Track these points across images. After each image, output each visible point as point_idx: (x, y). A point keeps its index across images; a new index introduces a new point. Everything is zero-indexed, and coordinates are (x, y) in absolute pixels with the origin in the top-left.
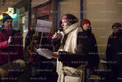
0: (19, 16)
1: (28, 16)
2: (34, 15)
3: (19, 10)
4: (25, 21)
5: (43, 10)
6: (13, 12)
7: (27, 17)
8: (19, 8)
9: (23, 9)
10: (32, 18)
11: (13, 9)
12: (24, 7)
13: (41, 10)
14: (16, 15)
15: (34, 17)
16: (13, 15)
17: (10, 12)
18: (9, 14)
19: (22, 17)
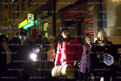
0: (40, 23)
2: (60, 20)
6: (33, 18)
7: (50, 23)
8: (40, 14)
10: (57, 23)
11: (33, 15)
15: (60, 22)
16: (33, 22)
18: (29, 20)
19: (43, 23)
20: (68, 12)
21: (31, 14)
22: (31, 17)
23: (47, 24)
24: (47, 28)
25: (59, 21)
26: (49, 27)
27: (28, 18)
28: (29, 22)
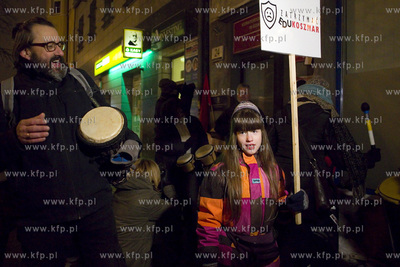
0: (160, 58)
1: (196, 53)
2: (221, 48)
3: (161, 35)
4: (185, 72)
6: (139, 44)
7: (191, 59)
8: (160, 29)
9: (178, 30)
10: (213, 57)
11: (139, 33)
12: (180, 22)
13: (252, 25)
14: (149, 53)
15: (221, 55)
16: (139, 55)
17: (131, 43)
18: (127, 50)
19: (171, 59)
20: (247, 23)
21: (133, 32)
22: (133, 40)
23: (183, 59)
24: (184, 74)
25: (218, 52)
26: (188, 71)
27: (126, 44)
28: (127, 54)
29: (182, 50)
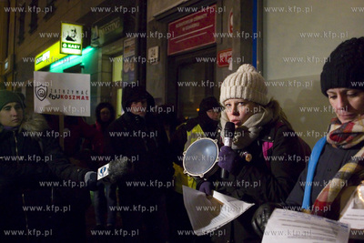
0: (100, 55)
1: (133, 53)
2: (156, 49)
3: (101, 31)
4: (123, 72)
5: (195, 25)
6: (78, 40)
7: (129, 58)
8: (100, 25)
9: (116, 27)
10: (150, 58)
11: (79, 29)
13: (185, 26)
14: (89, 50)
15: (156, 56)
16: (78, 52)
17: (69, 39)
18: (65, 45)
20: (181, 25)
21: (72, 27)
22: (71, 35)
25: (153, 54)
26: (126, 71)
27: (64, 40)
28: (65, 50)
29: (121, 49)
